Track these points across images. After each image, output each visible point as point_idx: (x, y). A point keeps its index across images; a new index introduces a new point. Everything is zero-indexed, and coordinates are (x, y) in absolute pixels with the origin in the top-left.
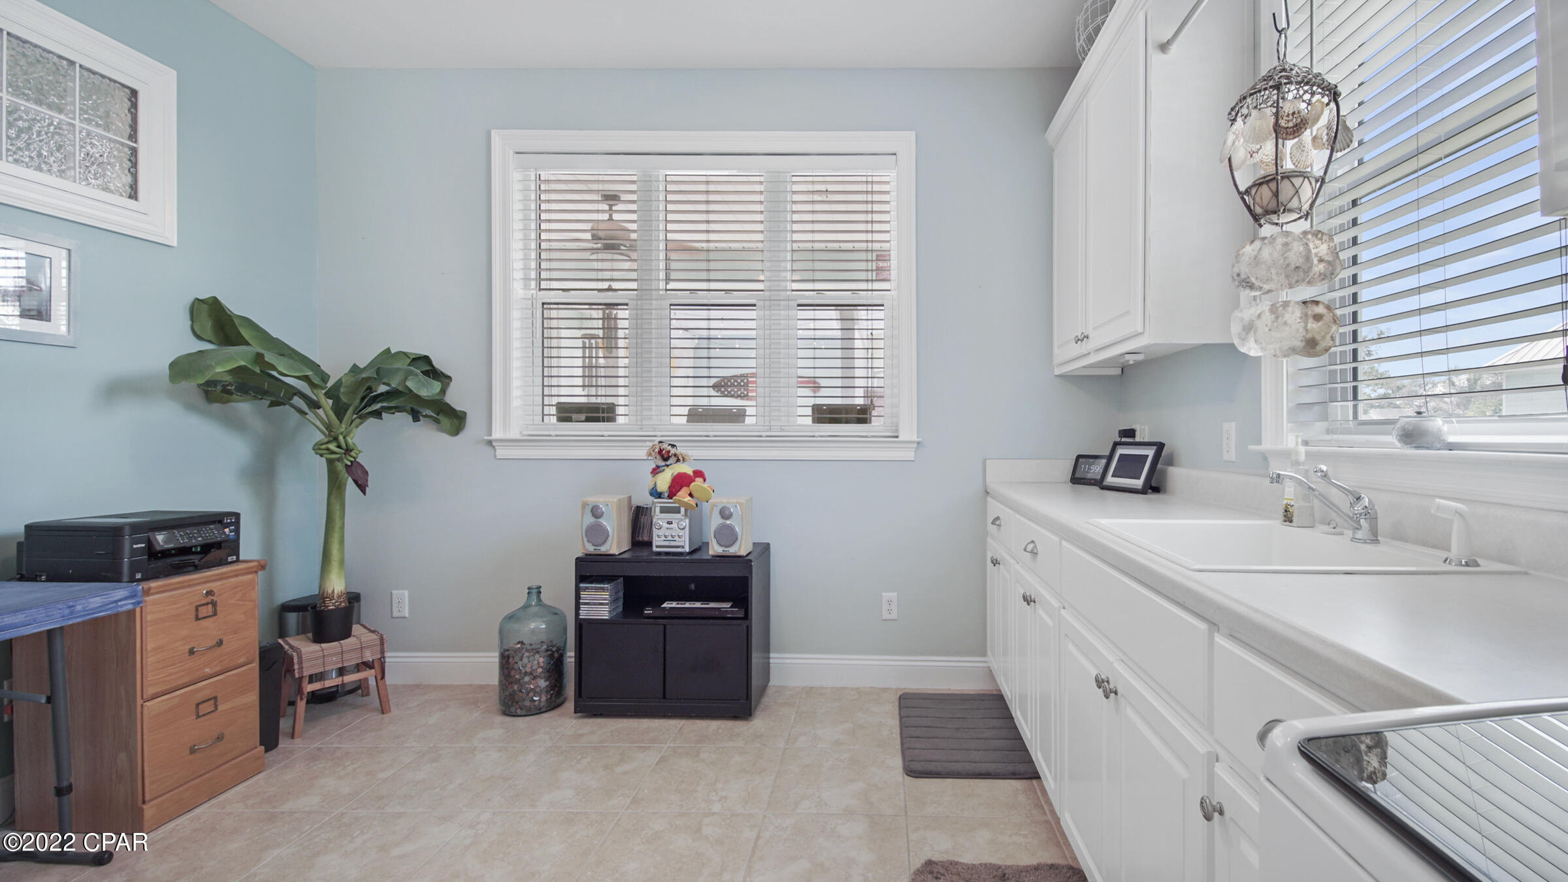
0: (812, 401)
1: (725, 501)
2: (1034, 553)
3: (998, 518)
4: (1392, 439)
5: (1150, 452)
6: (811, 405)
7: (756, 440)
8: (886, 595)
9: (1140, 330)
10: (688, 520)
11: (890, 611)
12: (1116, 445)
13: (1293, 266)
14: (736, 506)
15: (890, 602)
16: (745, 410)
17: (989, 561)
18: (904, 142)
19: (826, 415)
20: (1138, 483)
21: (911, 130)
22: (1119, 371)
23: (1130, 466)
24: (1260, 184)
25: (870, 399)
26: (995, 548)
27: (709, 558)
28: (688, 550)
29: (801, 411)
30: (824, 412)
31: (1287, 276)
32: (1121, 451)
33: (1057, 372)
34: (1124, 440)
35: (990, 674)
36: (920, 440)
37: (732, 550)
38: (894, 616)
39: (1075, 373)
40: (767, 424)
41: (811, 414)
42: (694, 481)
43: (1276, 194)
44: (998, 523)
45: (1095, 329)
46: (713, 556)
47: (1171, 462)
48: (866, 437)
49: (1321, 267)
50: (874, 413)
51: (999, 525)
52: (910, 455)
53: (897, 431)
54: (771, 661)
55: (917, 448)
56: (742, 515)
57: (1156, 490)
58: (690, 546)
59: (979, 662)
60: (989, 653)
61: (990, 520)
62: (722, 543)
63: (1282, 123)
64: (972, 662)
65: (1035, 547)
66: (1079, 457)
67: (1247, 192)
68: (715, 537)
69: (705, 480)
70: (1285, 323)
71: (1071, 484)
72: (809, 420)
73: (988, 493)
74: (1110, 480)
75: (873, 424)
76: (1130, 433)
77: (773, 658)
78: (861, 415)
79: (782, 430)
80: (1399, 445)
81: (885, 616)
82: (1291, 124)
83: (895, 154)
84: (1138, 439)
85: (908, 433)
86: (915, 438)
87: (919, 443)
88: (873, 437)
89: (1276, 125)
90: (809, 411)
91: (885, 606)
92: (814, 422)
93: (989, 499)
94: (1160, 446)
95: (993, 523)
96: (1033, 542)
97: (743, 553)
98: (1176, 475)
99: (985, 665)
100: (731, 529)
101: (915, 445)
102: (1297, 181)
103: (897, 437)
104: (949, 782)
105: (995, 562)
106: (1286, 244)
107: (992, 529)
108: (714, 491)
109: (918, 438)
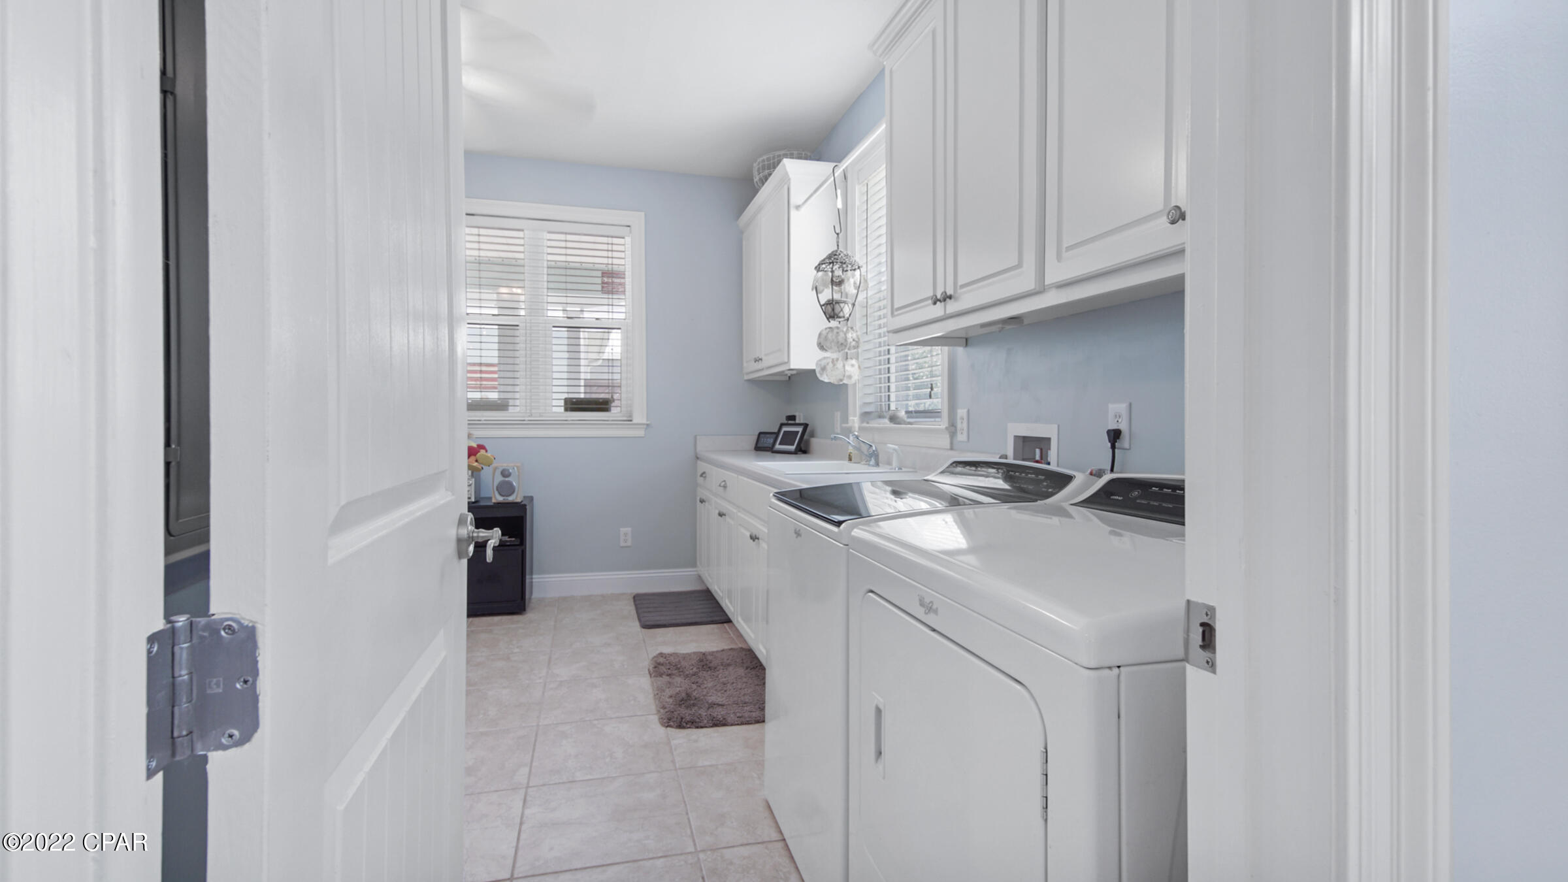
0: (566, 396)
1: (505, 465)
2: (725, 487)
3: (704, 473)
4: (886, 421)
5: (800, 429)
6: (564, 398)
7: (521, 423)
8: (623, 530)
9: (786, 361)
10: (473, 480)
11: (626, 541)
12: (782, 425)
13: (840, 343)
14: (514, 468)
15: (626, 534)
16: (508, 402)
17: (698, 501)
18: (637, 219)
19: (574, 405)
20: (793, 448)
21: (642, 211)
22: (788, 379)
23: (788, 438)
24: (827, 304)
25: (610, 395)
26: (702, 493)
27: (492, 504)
28: (473, 500)
29: (555, 403)
30: (573, 403)
31: (838, 347)
32: (785, 429)
33: (746, 378)
34: (790, 422)
35: (700, 577)
36: (648, 422)
37: (511, 499)
38: (629, 544)
39: (760, 379)
40: (528, 411)
41: (563, 404)
42: (479, 452)
43: (833, 310)
44: (704, 475)
45: (766, 355)
46: (494, 503)
47: (812, 435)
48: (608, 421)
49: (854, 343)
50: (613, 404)
51: (705, 477)
52: (641, 433)
53: (631, 416)
54: (534, 580)
55: (646, 429)
56: (519, 475)
57: (805, 452)
58: (475, 498)
59: (691, 571)
60: (698, 563)
61: (699, 474)
62: (503, 494)
63: (834, 279)
64: (688, 572)
65: (726, 484)
66: (760, 433)
67: (823, 305)
68: (497, 490)
69: (486, 451)
70: (837, 368)
71: (755, 451)
72: (562, 409)
73: (698, 458)
74: (778, 447)
75: (612, 412)
76: (792, 418)
77: (535, 578)
78: (602, 406)
79: (541, 416)
80: (888, 422)
81: (622, 544)
82: (837, 281)
83: (629, 226)
84: (797, 421)
85: (639, 418)
86: (645, 421)
87: (647, 425)
88: (612, 421)
89: (832, 280)
90: (562, 403)
91: (622, 537)
92: (566, 410)
93: (699, 462)
94: (806, 426)
95: (701, 476)
96: (725, 481)
97: (519, 500)
98: (815, 442)
99: (695, 573)
100: (510, 484)
101: (645, 426)
102: (842, 305)
103: (631, 421)
104: (671, 629)
105: (702, 501)
106: (838, 333)
107: (700, 480)
108: (495, 459)
109: (647, 421)
